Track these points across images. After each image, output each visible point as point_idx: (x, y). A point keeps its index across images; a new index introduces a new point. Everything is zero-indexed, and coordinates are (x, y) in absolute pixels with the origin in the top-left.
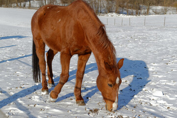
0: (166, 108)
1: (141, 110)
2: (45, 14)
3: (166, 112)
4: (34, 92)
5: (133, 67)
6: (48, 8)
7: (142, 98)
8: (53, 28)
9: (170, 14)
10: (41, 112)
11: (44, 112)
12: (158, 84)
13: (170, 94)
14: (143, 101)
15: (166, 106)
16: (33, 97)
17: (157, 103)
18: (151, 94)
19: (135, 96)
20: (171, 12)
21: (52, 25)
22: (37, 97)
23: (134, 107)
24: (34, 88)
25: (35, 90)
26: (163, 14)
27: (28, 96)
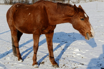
0: (81, 58)
1: (68, 60)
2: (16, 11)
3: (81, 60)
4: (7, 55)
5: (62, 36)
6: (18, 6)
7: (68, 53)
8: (25, 19)
9: (81, 3)
10: (12, 66)
11: (14, 66)
12: (76, 45)
13: (83, 50)
14: (69, 55)
15: (81, 56)
16: (7, 58)
17: (76, 55)
18: (73, 51)
19: (64, 53)
20: (82, 2)
21: (24, 17)
22: (9, 58)
23: (64, 59)
24: (7, 53)
25: (7, 54)
26: (78, 3)
27: (4, 58)
